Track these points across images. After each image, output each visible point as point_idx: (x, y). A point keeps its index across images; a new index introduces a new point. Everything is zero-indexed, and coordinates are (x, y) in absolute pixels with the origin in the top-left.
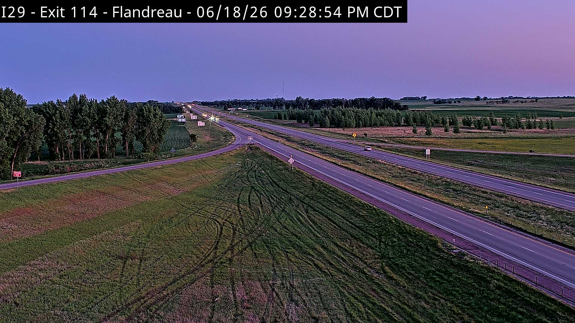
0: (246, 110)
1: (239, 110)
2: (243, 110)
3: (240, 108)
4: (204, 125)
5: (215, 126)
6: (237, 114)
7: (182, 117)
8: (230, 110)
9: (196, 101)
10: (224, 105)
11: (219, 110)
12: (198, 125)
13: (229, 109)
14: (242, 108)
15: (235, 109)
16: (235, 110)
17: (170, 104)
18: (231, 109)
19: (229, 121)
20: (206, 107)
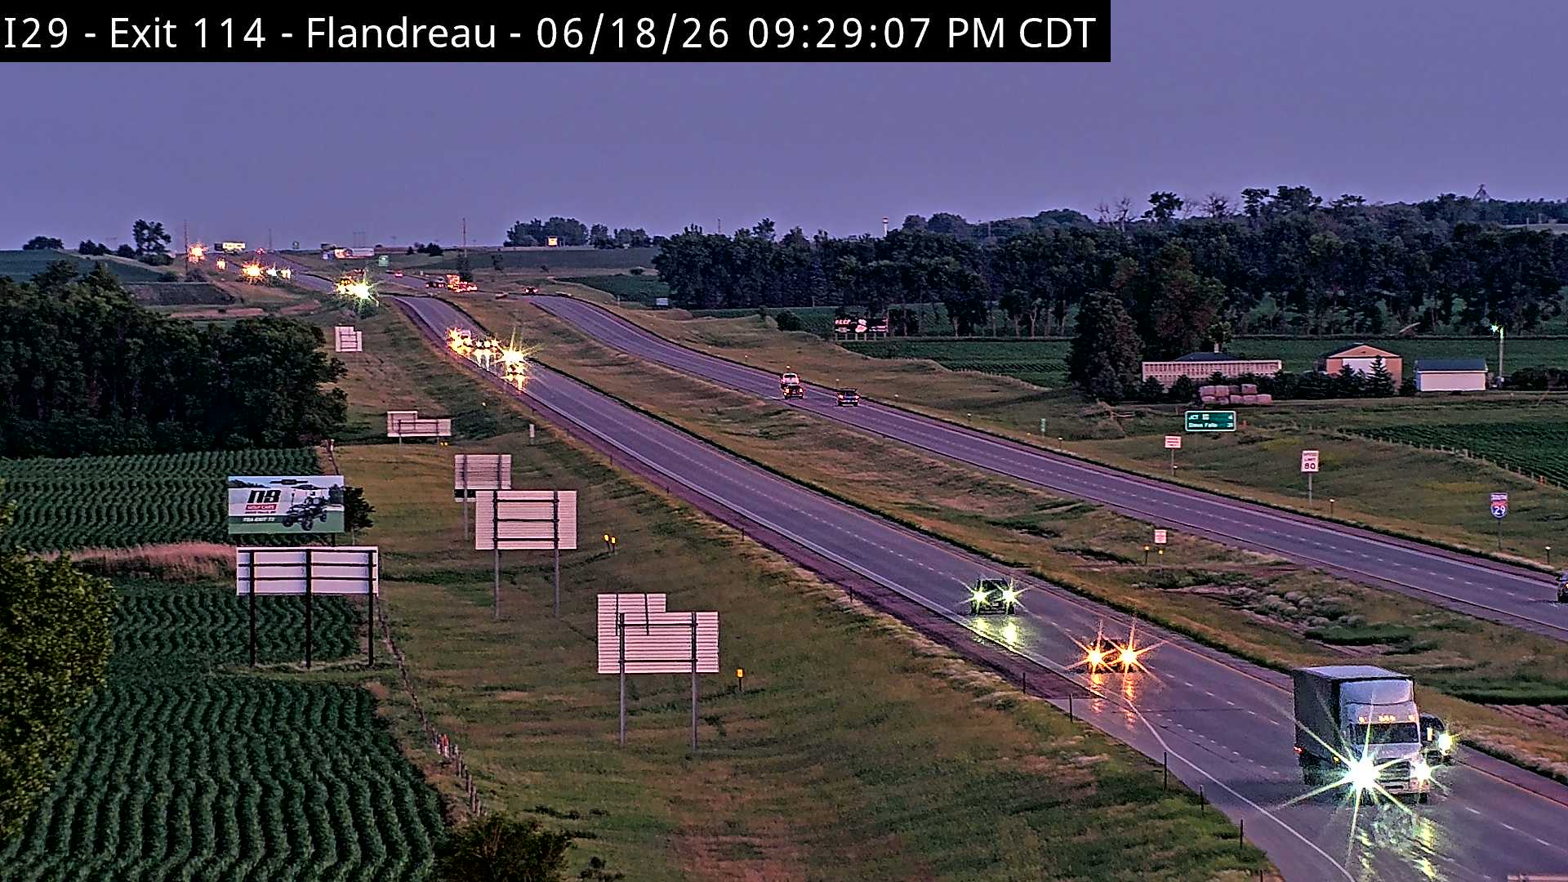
0: (1475, 381)
1: (1348, 384)
2: (1429, 382)
3: (1361, 362)
4: (709, 664)
5: (906, 689)
6: (1310, 461)
7: (314, 510)
8: (1185, 392)
9: (568, 231)
10: (1071, 292)
11: (979, 387)
12: (607, 665)
13: (1165, 373)
14: (1391, 344)
15: (1269, 370)
16: (1273, 387)
17: (97, 279)
18: (1198, 370)
19: (1167, 583)
20: (741, 326)
